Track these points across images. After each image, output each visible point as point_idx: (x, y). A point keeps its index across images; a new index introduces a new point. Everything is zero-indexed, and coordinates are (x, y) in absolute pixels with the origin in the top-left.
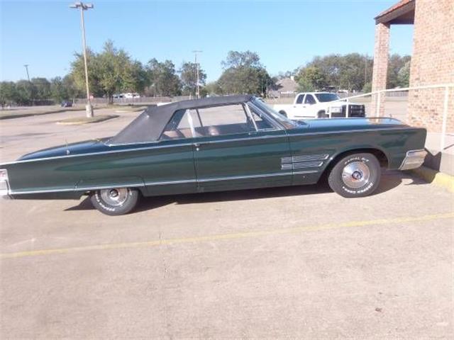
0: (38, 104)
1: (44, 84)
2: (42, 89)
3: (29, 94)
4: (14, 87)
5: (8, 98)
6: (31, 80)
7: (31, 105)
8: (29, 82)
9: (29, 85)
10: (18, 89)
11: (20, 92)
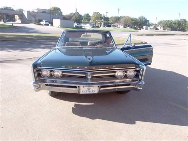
0: (179, 30)
1: (184, 22)
2: (183, 24)
3: (177, 26)
4: (172, 22)
5: (168, 27)
6: (180, 20)
7: (177, 31)
8: (179, 21)
9: (178, 22)
10: (173, 24)
11: (174, 25)
